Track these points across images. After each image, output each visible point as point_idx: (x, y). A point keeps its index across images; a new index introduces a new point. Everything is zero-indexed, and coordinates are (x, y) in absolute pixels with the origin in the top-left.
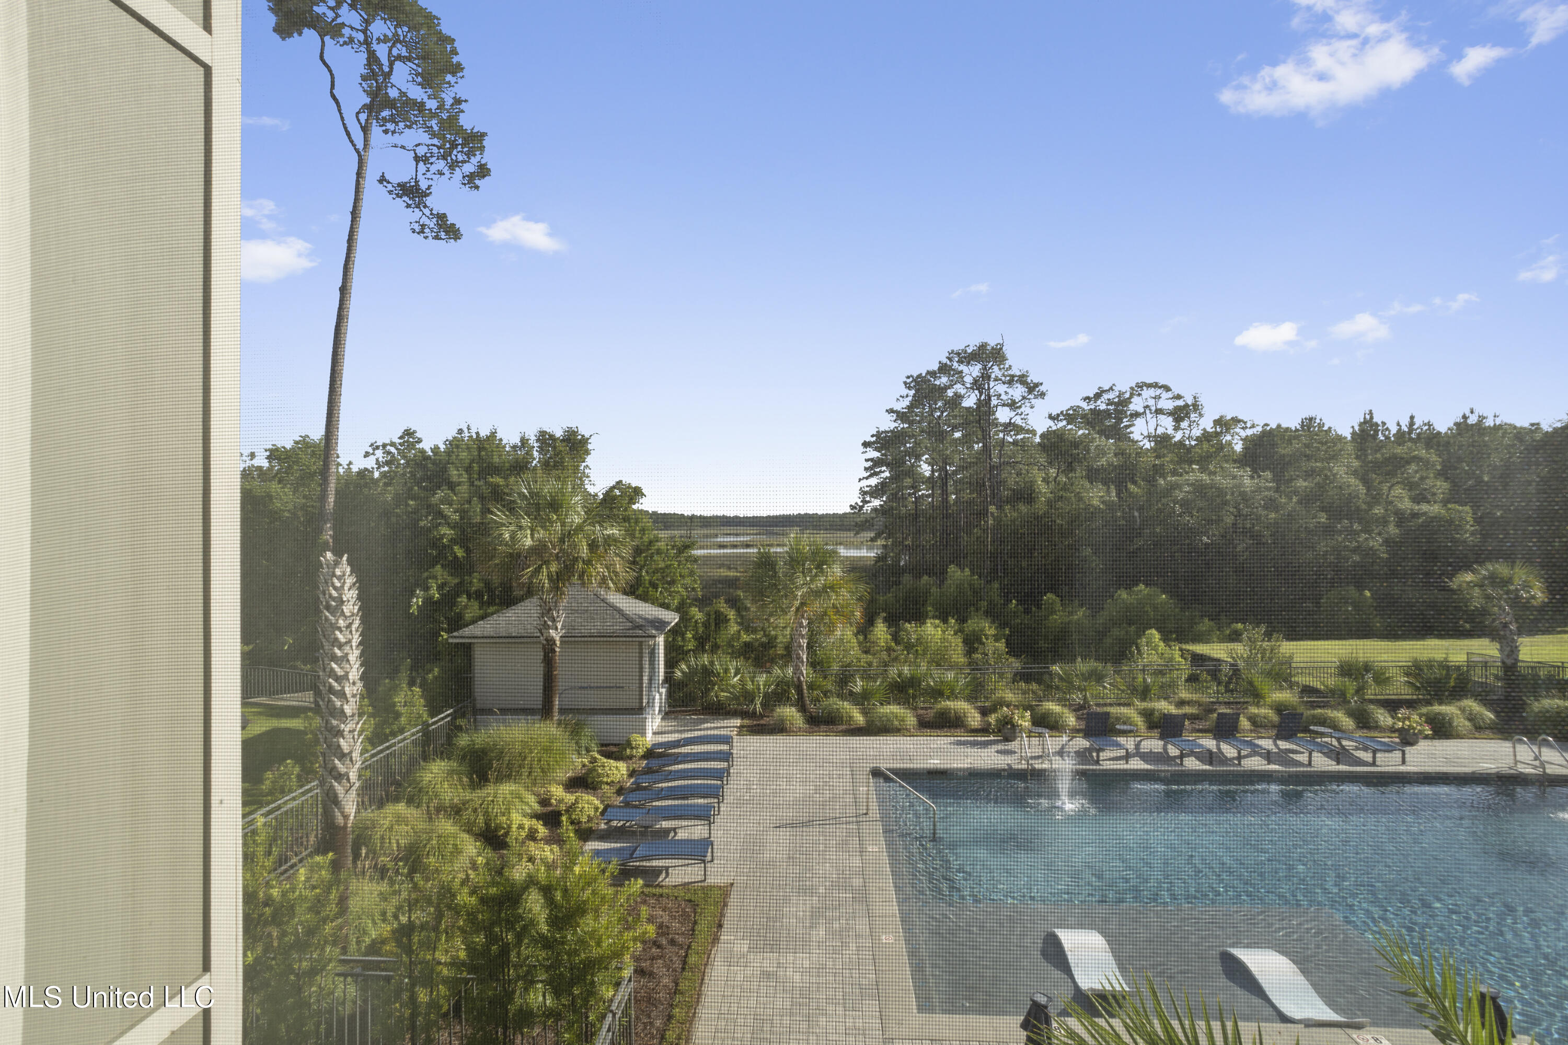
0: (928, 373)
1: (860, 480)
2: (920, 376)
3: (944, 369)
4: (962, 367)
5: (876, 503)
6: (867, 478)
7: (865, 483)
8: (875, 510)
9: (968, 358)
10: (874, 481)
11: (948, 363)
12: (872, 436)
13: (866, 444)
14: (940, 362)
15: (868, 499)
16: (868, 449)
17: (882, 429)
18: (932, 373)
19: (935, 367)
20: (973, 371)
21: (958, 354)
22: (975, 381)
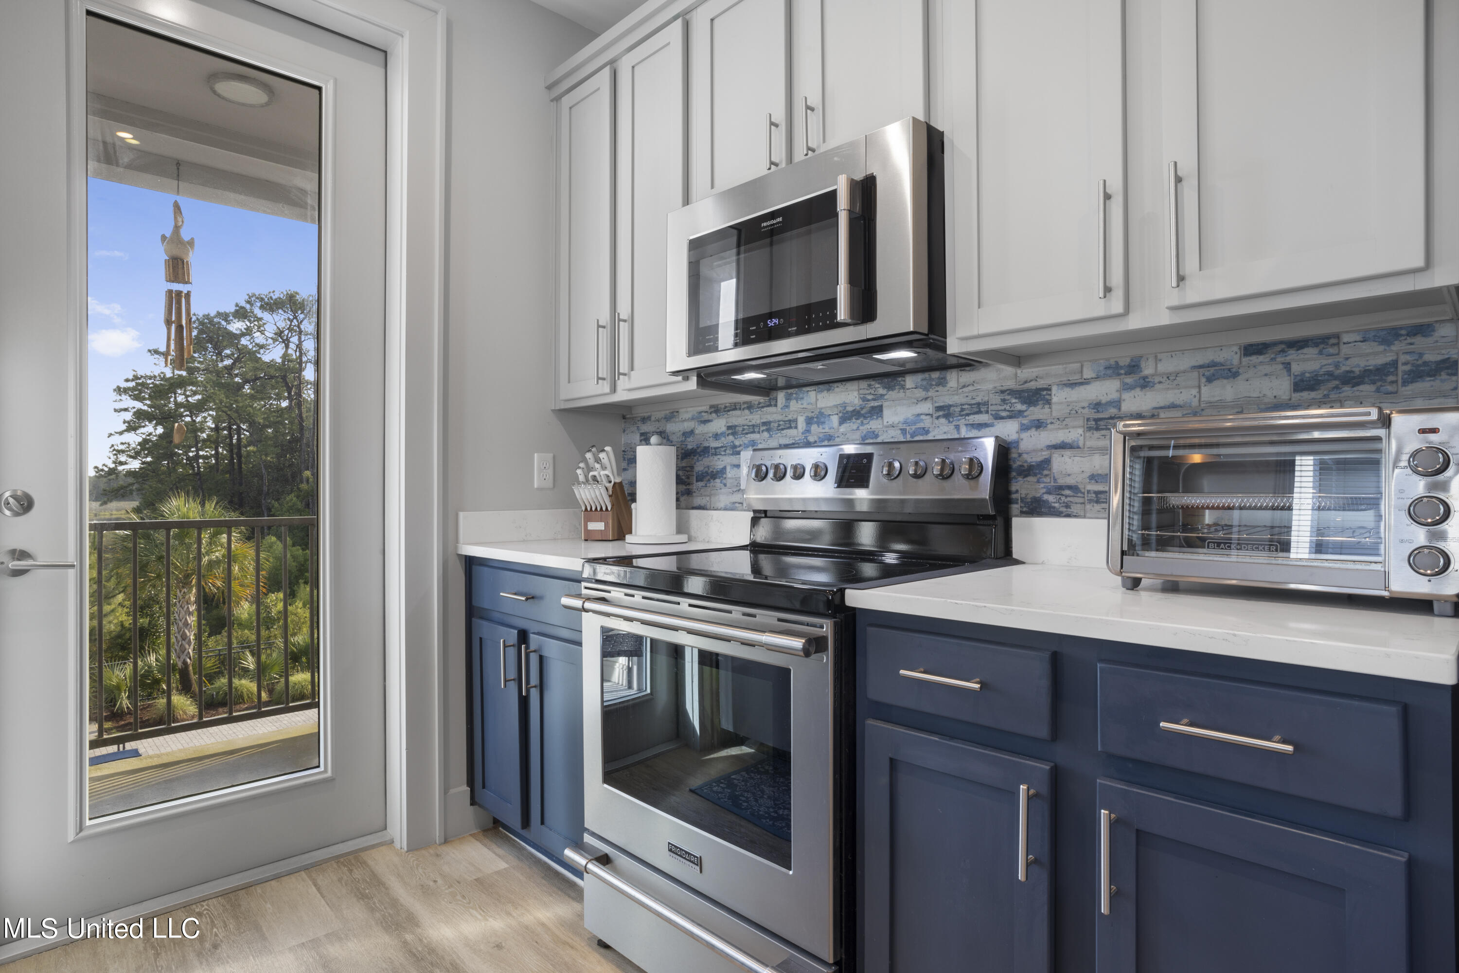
0: (219, 314)
1: (110, 435)
2: (207, 316)
3: (241, 313)
4: (266, 316)
5: (135, 465)
6: (121, 433)
7: (117, 440)
8: (130, 473)
9: (271, 306)
10: (133, 439)
11: (248, 307)
12: (127, 380)
13: (119, 390)
14: (237, 305)
15: (123, 458)
16: (124, 397)
17: (140, 373)
18: (225, 316)
19: (232, 309)
20: (275, 321)
21: (262, 300)
22: (279, 333)
